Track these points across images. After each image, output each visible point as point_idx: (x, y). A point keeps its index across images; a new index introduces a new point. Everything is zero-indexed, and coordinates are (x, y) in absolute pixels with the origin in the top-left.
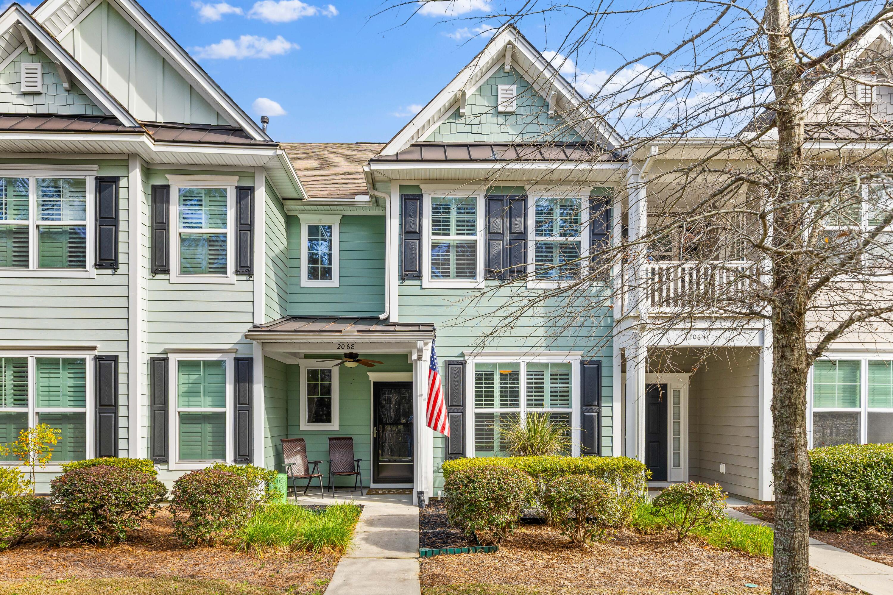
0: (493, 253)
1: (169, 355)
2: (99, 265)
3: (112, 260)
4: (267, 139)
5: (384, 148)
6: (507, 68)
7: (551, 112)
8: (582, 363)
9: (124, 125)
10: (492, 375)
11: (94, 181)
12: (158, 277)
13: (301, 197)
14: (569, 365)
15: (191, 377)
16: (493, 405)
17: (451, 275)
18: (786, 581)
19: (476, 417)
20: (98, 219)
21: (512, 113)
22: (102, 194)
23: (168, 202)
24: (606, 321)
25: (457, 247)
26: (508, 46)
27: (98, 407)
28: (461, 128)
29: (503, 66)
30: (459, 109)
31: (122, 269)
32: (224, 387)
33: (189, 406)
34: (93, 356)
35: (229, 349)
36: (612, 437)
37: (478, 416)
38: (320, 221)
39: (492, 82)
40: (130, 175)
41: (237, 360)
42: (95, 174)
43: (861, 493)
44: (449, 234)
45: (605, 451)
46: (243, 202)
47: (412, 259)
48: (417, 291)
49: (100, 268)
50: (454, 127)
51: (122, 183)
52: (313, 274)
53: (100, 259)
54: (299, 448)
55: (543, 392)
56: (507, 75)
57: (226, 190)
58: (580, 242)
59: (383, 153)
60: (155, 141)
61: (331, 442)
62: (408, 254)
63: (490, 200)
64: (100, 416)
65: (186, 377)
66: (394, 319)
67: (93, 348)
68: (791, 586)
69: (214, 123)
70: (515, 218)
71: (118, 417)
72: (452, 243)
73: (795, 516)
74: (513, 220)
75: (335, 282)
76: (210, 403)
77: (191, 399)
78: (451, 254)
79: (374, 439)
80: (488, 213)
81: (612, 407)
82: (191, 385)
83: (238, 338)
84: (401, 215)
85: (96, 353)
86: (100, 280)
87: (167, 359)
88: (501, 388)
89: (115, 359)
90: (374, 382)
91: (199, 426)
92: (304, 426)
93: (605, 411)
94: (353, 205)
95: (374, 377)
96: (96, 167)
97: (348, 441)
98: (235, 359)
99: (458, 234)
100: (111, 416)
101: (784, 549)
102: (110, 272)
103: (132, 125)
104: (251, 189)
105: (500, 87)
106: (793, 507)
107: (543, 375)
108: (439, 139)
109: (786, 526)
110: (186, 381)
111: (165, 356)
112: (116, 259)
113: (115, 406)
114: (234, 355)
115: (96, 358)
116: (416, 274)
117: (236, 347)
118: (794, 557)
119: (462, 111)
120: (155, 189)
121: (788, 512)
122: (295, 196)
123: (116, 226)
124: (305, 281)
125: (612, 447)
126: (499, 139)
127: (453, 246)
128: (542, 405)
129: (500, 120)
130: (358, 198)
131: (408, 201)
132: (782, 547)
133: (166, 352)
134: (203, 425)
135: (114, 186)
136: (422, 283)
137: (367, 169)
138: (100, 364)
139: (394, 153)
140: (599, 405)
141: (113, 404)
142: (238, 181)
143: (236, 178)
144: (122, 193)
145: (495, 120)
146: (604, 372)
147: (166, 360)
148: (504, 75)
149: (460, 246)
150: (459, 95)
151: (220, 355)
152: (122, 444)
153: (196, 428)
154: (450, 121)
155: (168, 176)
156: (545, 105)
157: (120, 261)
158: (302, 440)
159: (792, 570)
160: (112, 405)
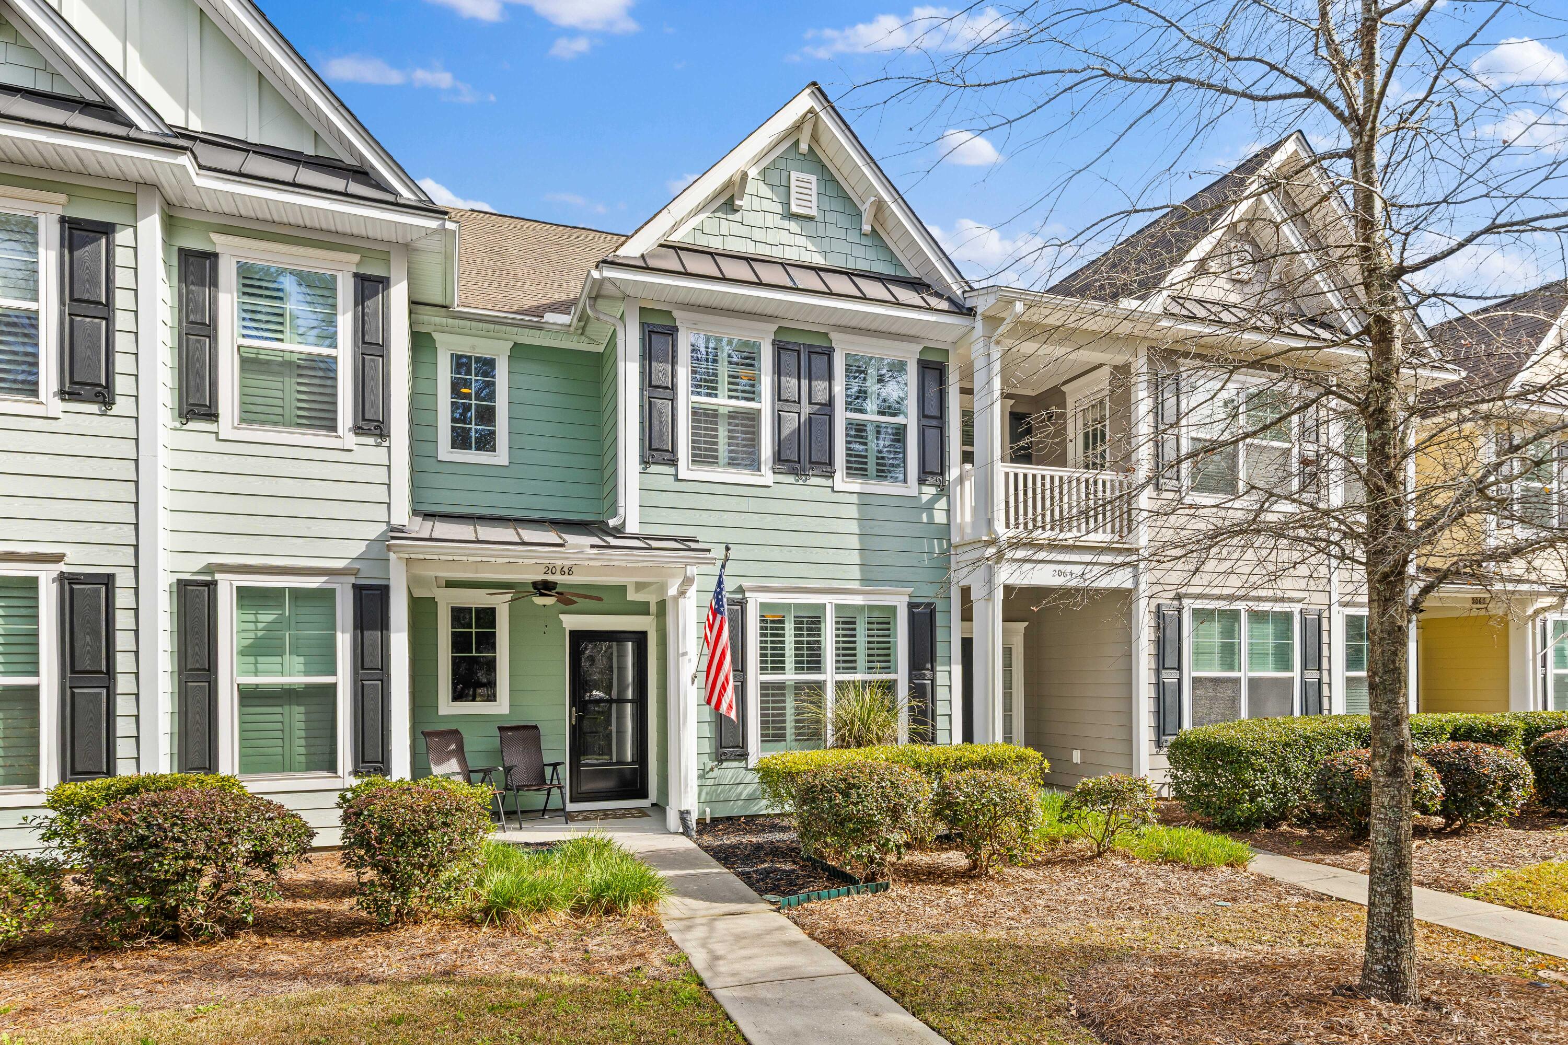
0: (785, 432)
1: (218, 576)
2: (69, 393)
3: (100, 385)
4: (424, 198)
5: (622, 245)
6: (804, 147)
7: (867, 228)
8: (911, 606)
9: (138, 128)
10: (783, 622)
11: (58, 226)
12: (192, 425)
13: (447, 303)
14: (894, 609)
15: (261, 618)
16: (783, 669)
17: (720, 460)
18: (1392, 880)
19: (762, 688)
20: (67, 301)
21: (811, 218)
22: (76, 253)
23: (214, 283)
24: (940, 546)
25: (730, 417)
26: (810, 115)
27: (68, 675)
28: (736, 229)
29: (797, 143)
30: (732, 198)
31: (122, 405)
32: (334, 638)
33: (256, 673)
34: (55, 575)
35: (344, 569)
36: (950, 716)
37: (764, 686)
38: (473, 347)
39: (782, 164)
40: (140, 225)
41: (358, 590)
42: (60, 211)
43: (1280, 780)
44: (716, 396)
45: (942, 737)
46: (367, 303)
47: (661, 430)
48: (669, 483)
49: (70, 400)
50: (725, 227)
51: (123, 237)
52: (460, 440)
53: (72, 382)
54: (453, 747)
55: (855, 649)
56: (802, 158)
57: (334, 278)
58: (905, 426)
59: (621, 252)
60: (200, 167)
61: (504, 733)
62: (656, 422)
63: (780, 348)
64: (73, 694)
65: (251, 618)
66: (632, 527)
67: (57, 558)
68: (1398, 886)
69: (309, 150)
70: (816, 380)
71: (115, 694)
72: (723, 411)
73: (1401, 802)
74: (813, 383)
75: (501, 456)
76: (302, 668)
77: (260, 659)
78: (720, 429)
79: (573, 729)
80: (778, 370)
81: (950, 672)
82: (260, 633)
83: (359, 548)
84: (643, 357)
85: (62, 567)
86: (68, 423)
87: (215, 583)
88: (796, 642)
89: (108, 581)
90: (571, 632)
91: (279, 710)
92: (447, 706)
93: (941, 678)
94: (541, 329)
95: (572, 622)
96: (62, 198)
97: (531, 732)
98: (355, 586)
99: (730, 397)
100: (101, 693)
101: (1389, 843)
102: (94, 408)
103: (158, 131)
104: (384, 282)
105: (794, 175)
106: (1399, 791)
107: (854, 623)
108: (702, 241)
109: (1390, 814)
110: (252, 626)
111: (209, 578)
112: (109, 385)
113: (108, 673)
114: (352, 580)
115: (62, 578)
116: (668, 456)
117: (357, 565)
118: (1400, 851)
119: (738, 202)
120: (185, 255)
121: (1393, 798)
122: (439, 300)
123: (109, 319)
124: (445, 451)
125: (950, 730)
126: (791, 254)
127: (723, 415)
128: (855, 668)
129: (794, 226)
130: (549, 317)
131: (654, 336)
132: (1386, 839)
133: (211, 569)
134: (287, 708)
135: (104, 241)
136: (677, 471)
137: (596, 274)
138: (72, 591)
139: (638, 255)
140: (933, 669)
141: (104, 670)
142: (357, 264)
143: (356, 258)
144: (122, 257)
145: (786, 224)
146: (940, 620)
147: (212, 586)
148: (799, 157)
149: (733, 415)
150: (737, 178)
151: (324, 579)
152: (124, 748)
153: (270, 714)
154: (719, 214)
155: (214, 236)
156: (857, 214)
157: (119, 389)
158: (456, 732)
159: (1399, 866)
160: (101, 672)
